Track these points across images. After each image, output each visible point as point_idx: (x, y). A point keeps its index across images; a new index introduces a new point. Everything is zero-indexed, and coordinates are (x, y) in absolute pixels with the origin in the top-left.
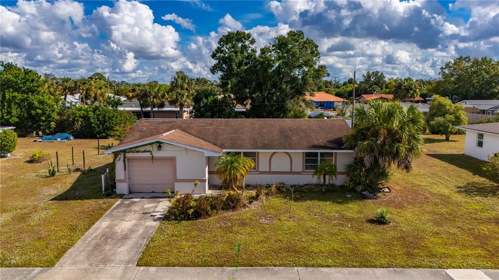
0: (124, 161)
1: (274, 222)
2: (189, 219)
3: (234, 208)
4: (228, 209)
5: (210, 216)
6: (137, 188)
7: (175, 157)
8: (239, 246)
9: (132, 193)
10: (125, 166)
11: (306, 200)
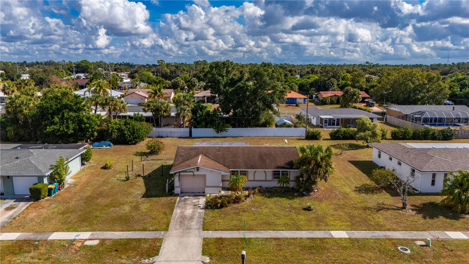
0: (179, 177)
1: (259, 210)
2: (218, 209)
3: (238, 202)
4: (235, 203)
5: (227, 207)
6: (185, 190)
7: (206, 175)
8: (244, 222)
9: (183, 193)
10: (179, 179)
11: (273, 197)
